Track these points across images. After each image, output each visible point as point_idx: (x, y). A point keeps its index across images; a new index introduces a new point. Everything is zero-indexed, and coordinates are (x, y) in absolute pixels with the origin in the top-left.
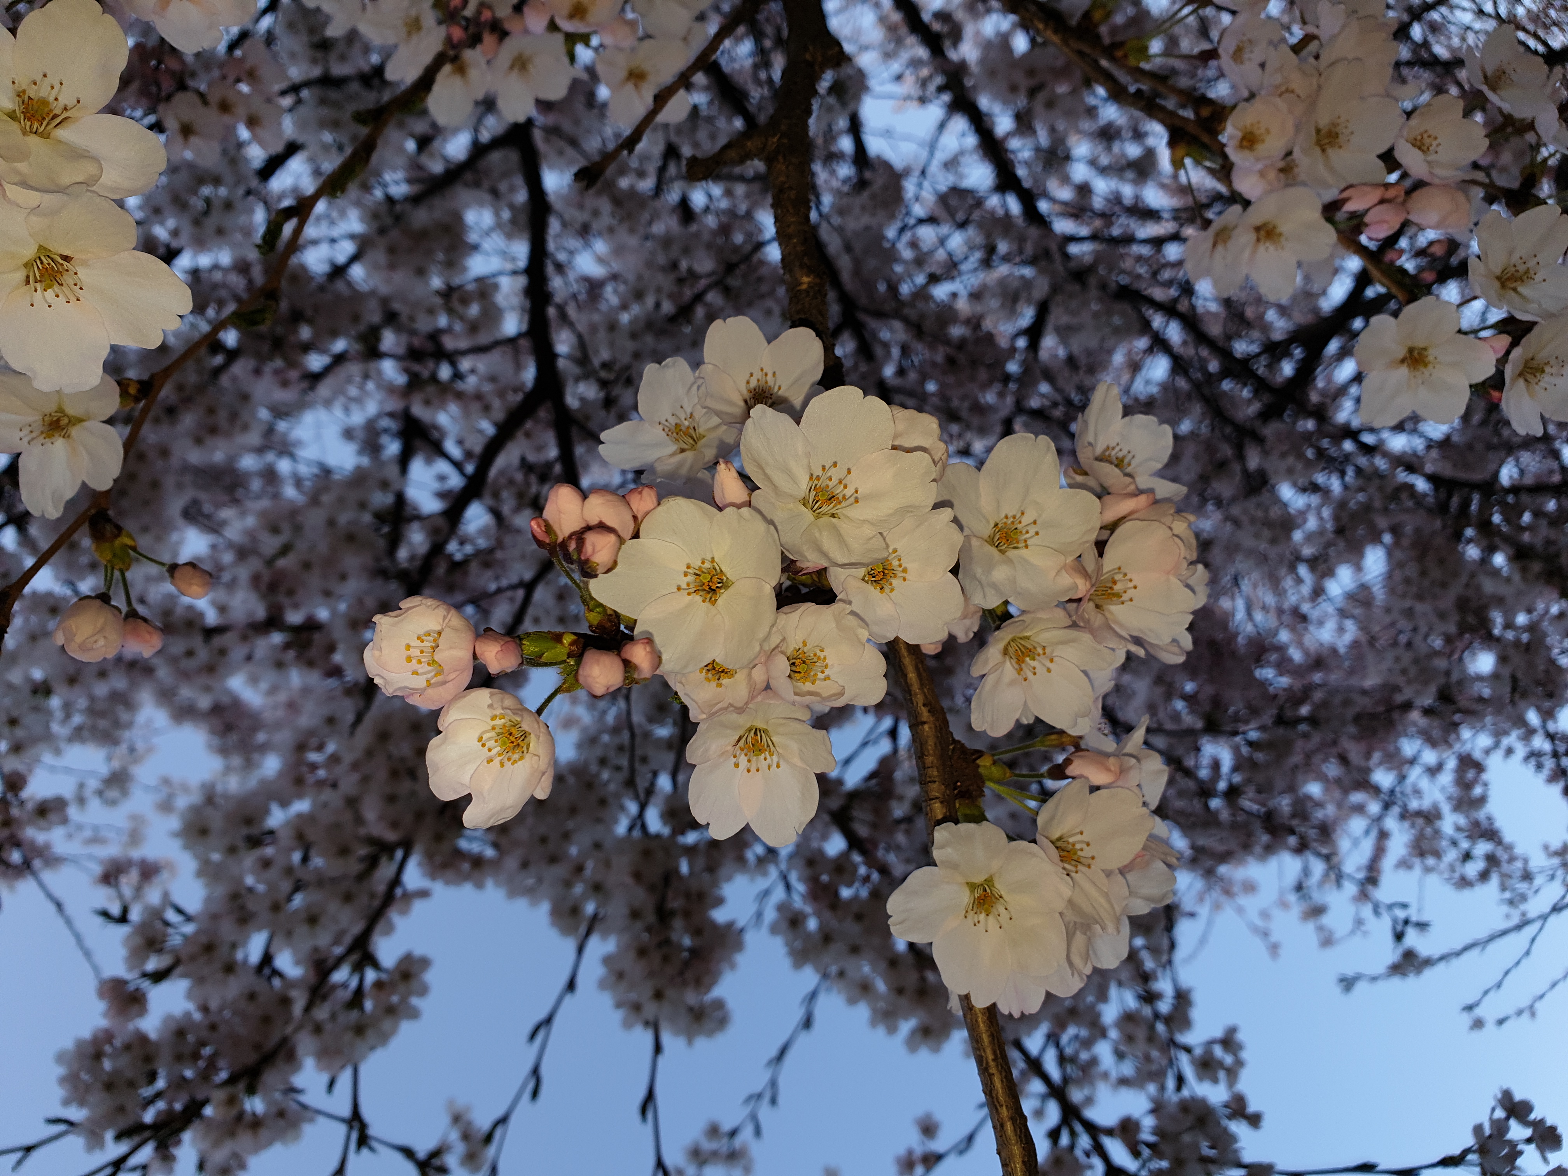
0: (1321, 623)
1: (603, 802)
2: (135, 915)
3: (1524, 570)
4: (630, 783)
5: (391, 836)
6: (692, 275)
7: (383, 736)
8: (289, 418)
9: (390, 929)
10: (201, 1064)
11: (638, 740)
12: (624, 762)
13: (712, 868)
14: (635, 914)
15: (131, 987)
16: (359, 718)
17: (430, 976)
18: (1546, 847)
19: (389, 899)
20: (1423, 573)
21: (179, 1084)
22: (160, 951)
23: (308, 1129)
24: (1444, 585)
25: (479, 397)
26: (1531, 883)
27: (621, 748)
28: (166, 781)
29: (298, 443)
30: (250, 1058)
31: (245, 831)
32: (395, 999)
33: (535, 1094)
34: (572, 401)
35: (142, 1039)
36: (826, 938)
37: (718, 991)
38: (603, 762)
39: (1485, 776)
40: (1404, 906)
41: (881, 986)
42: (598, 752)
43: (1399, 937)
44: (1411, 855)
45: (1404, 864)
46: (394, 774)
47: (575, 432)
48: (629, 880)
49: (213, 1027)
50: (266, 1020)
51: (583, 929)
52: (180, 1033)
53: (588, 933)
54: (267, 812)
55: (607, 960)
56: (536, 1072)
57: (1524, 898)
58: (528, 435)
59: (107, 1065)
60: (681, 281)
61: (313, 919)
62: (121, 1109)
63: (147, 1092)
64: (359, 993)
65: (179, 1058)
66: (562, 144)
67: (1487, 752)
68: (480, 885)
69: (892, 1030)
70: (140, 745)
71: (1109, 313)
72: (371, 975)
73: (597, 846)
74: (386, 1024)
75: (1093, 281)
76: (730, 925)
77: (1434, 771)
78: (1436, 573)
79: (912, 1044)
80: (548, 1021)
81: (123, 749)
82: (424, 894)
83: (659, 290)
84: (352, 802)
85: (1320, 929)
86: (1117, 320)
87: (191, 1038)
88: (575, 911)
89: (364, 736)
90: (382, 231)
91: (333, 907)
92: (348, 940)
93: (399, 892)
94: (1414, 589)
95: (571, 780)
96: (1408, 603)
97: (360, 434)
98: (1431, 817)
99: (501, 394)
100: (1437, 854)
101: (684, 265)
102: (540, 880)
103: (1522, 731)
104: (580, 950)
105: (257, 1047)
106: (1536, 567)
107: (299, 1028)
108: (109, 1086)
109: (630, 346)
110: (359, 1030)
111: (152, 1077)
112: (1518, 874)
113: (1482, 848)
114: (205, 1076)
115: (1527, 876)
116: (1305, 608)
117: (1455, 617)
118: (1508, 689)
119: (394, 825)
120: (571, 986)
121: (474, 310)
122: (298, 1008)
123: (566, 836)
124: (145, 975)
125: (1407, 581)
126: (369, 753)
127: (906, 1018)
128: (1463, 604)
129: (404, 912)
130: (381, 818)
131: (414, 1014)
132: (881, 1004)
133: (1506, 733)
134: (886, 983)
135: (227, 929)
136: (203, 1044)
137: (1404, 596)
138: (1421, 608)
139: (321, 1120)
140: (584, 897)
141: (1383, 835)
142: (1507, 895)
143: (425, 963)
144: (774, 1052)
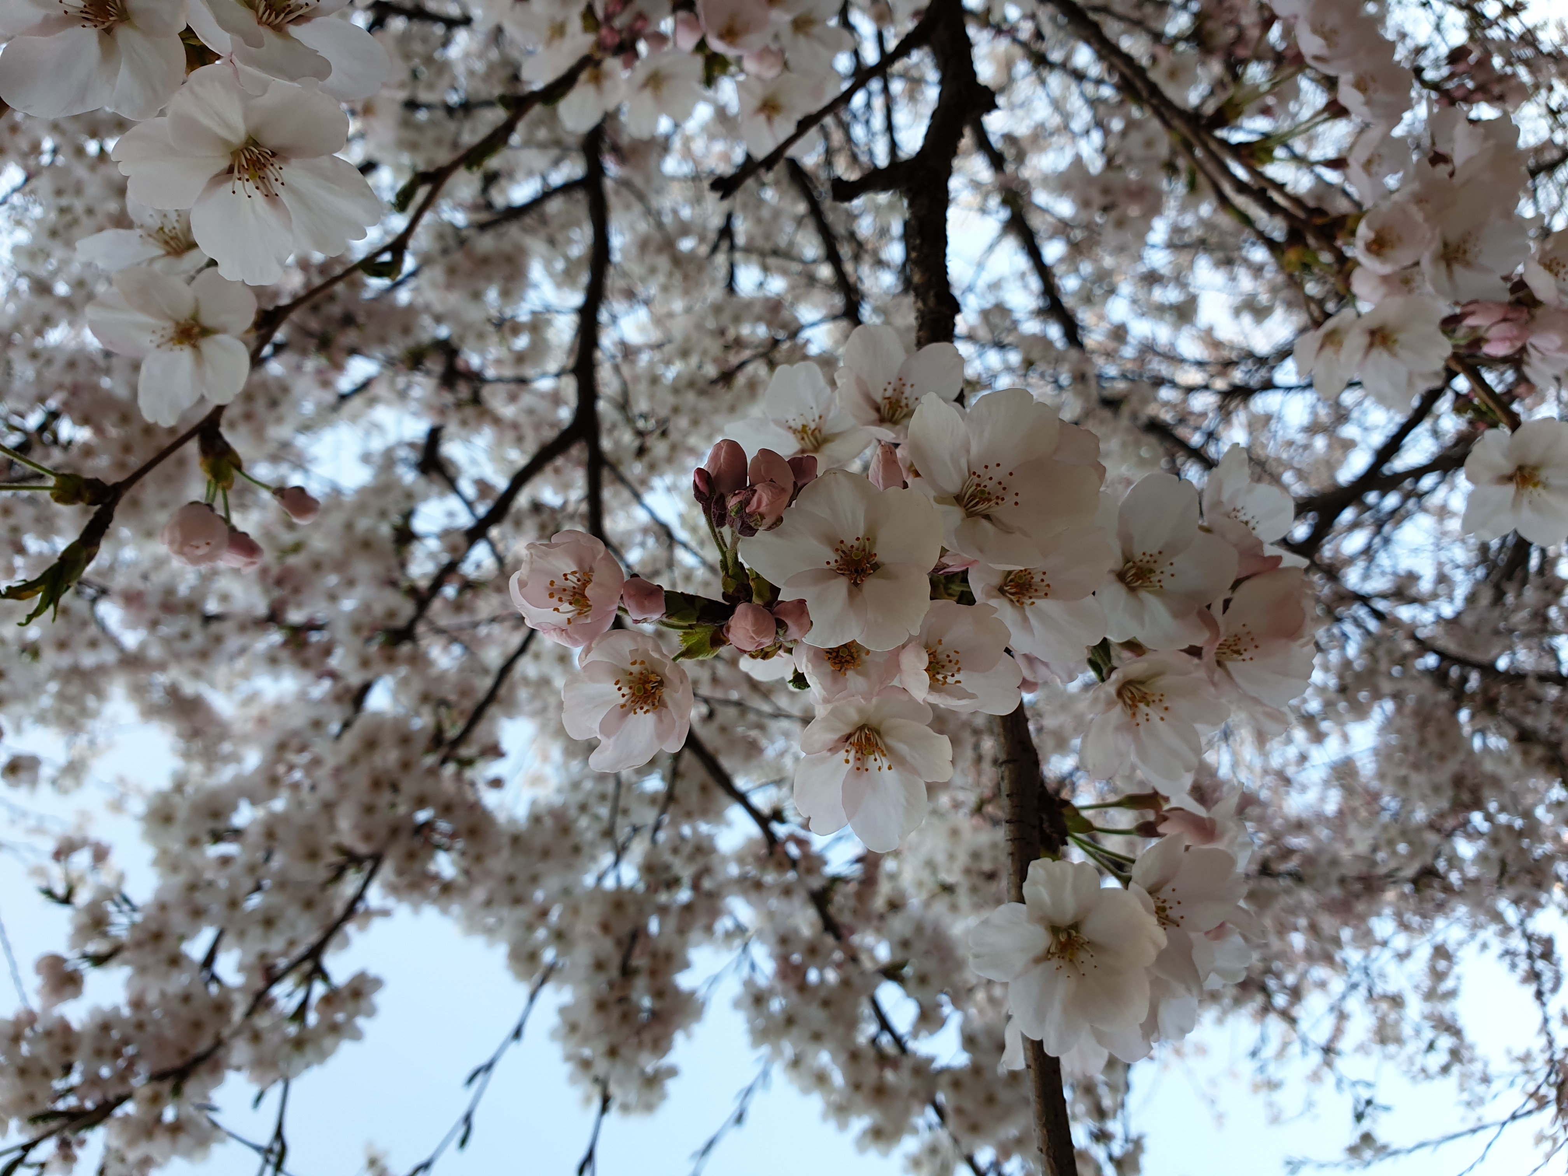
0: (1304, 788)
1: (576, 850)
2: (83, 897)
3: (1526, 754)
4: (609, 833)
5: (362, 848)
6: (738, 343)
7: (371, 744)
8: (309, 434)
9: (346, 943)
10: (121, 1063)
11: (623, 791)
12: (604, 811)
13: (682, 931)
14: (599, 966)
15: (69, 967)
16: (346, 725)
17: (380, 998)
18: (1509, 1052)
19: (350, 912)
20: (1422, 743)
21: (93, 1081)
22: (105, 935)
23: (218, 1151)
24: (1442, 758)
25: (515, 426)
26: (1489, 1087)
27: (603, 797)
28: (122, 781)
29: (314, 460)
30: (173, 1061)
31: (210, 824)
32: (340, 1017)
33: (463, 1142)
34: (606, 444)
35: (65, 1028)
36: (790, 1021)
37: (672, 1058)
38: (583, 808)
39: (1457, 970)
40: (1369, 1085)
41: (838, 1078)
42: (579, 797)
43: (1359, 1117)
44: (1370, 1040)
45: (1361, 1048)
46: (376, 784)
47: (606, 474)
48: (595, 930)
49: (140, 1026)
50: (197, 1025)
51: (537, 977)
52: (105, 1026)
53: (543, 981)
54: (234, 808)
55: (563, 1011)
56: (468, 1119)
57: (1481, 1101)
58: (557, 471)
59: (25, 1049)
60: (727, 347)
61: (268, 922)
62: (31, 1098)
63: (59, 1085)
64: (303, 1006)
65: (99, 1053)
66: (632, 199)
67: (1461, 944)
68: (445, 911)
69: (843, 1126)
70: (101, 740)
71: (1137, 444)
72: (319, 989)
73: (566, 892)
74: (328, 1042)
75: (1125, 410)
76: (692, 994)
77: (1403, 956)
78: (1434, 745)
79: (861, 1144)
80: (488, 1067)
81: (82, 740)
82: (385, 913)
83: (705, 353)
84: (329, 807)
85: (1270, 1105)
86: (1144, 452)
87: (115, 1034)
88: (533, 957)
89: (350, 741)
90: (445, 251)
91: (293, 912)
92: (300, 950)
93: (360, 907)
94: (1411, 758)
95: (548, 822)
96: (1403, 771)
97: (377, 460)
98: (1397, 1001)
99: (537, 427)
100: (1399, 1041)
101: (731, 333)
102: (501, 921)
103: (1500, 927)
104: (532, 997)
105: (183, 1052)
106: (1538, 752)
107: (236, 1033)
108: (23, 1072)
109: (671, 400)
110: (299, 1044)
111: (67, 1069)
112: (1478, 1075)
113: (1445, 1042)
114: (123, 1076)
115: (1486, 1080)
116: (1290, 771)
117: (1449, 793)
118: (1495, 874)
119: (368, 837)
120: (518, 1034)
121: (522, 342)
122: (237, 1014)
123: (535, 879)
124: (85, 957)
125: (1405, 749)
126: (354, 760)
127: (859, 1115)
128: (1458, 781)
129: (362, 928)
130: (356, 827)
131: (357, 1035)
132: (834, 1097)
133: (1482, 927)
134: (845, 1076)
135: (178, 919)
136: (126, 1042)
137: (1400, 764)
138: (1418, 778)
139: (233, 1143)
140: (545, 944)
141: (1342, 1016)
142: (1465, 1096)
143: (377, 983)
144: (700, 1144)
